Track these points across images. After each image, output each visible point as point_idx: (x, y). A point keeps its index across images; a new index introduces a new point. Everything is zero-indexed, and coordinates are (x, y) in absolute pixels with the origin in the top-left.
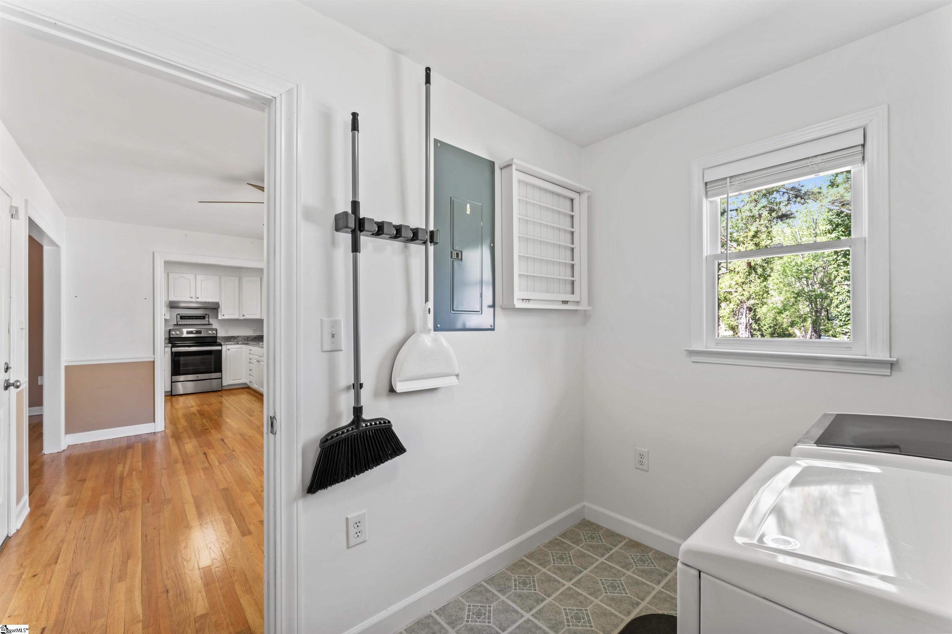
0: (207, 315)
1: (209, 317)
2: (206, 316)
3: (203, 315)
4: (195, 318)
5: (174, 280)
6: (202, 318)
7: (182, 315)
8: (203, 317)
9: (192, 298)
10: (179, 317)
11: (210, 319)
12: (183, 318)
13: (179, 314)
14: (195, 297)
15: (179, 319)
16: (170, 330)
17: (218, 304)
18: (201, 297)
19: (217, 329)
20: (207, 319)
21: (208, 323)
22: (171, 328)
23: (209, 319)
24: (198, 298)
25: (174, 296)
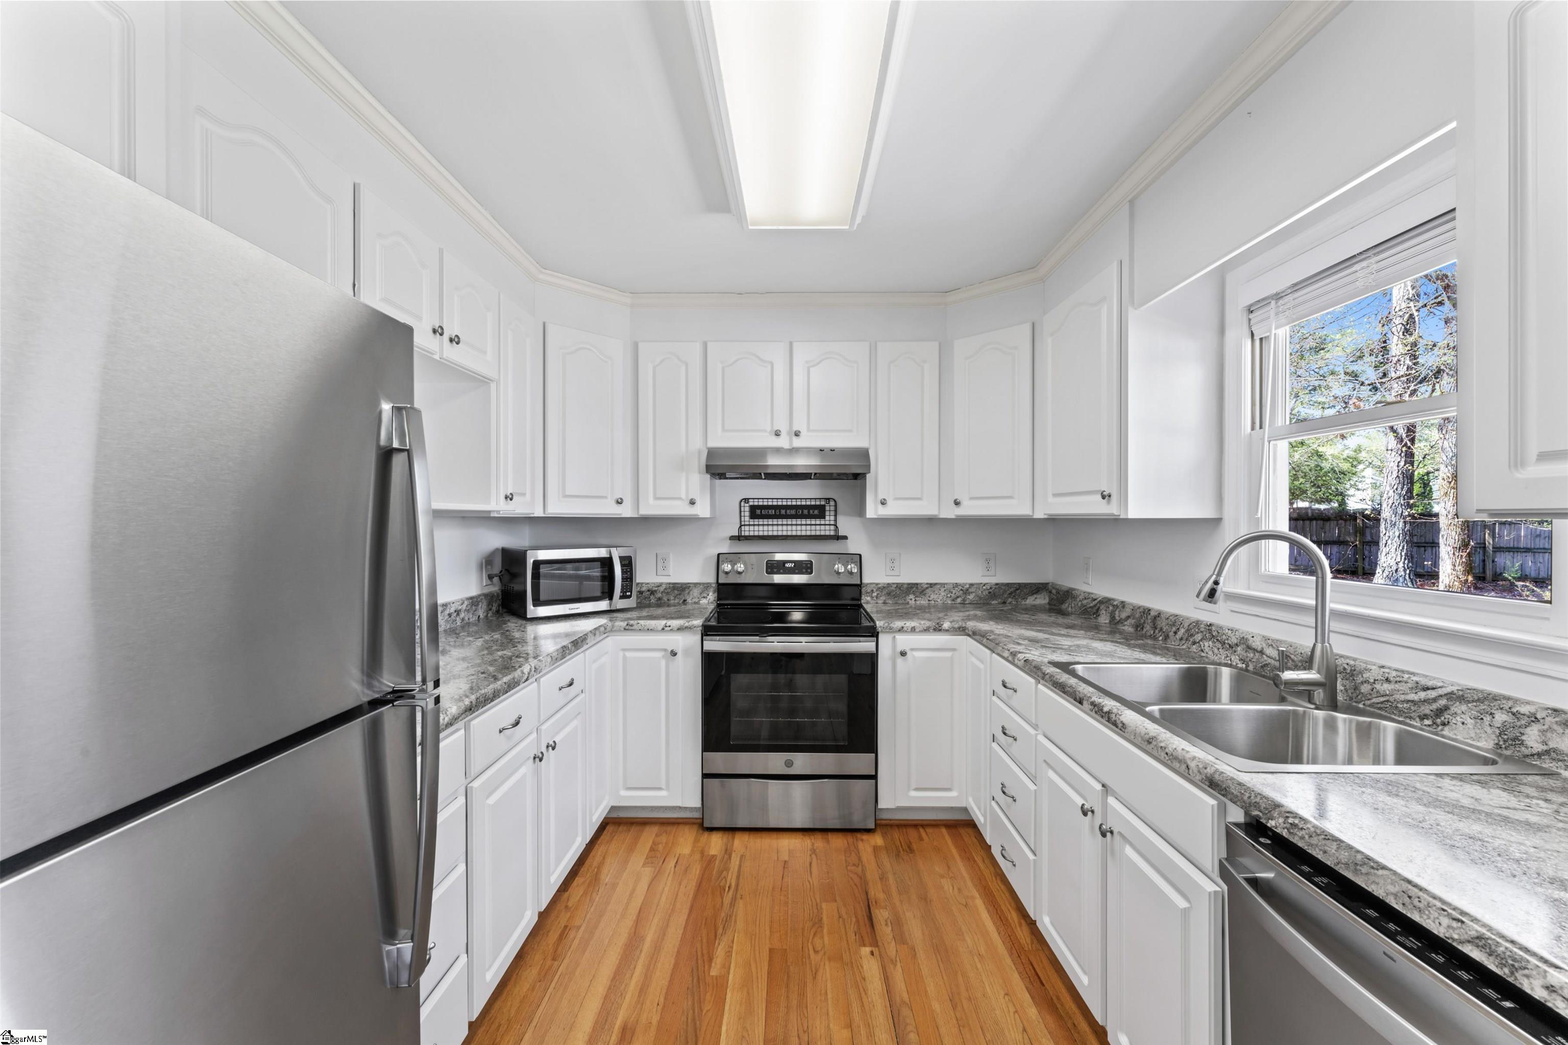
0: (832, 503)
1: (836, 511)
2: (827, 508)
3: (818, 503)
4: (793, 512)
5: (723, 369)
6: (816, 512)
7: (756, 504)
8: (816, 511)
9: (777, 434)
10: (747, 509)
11: (839, 518)
12: (758, 512)
13: (746, 500)
14: (789, 433)
15: (747, 519)
16: (719, 555)
17: (864, 454)
18: (809, 430)
19: (860, 555)
20: (830, 518)
21: (832, 533)
22: (725, 548)
23: (836, 516)
24: (797, 434)
25: (724, 430)
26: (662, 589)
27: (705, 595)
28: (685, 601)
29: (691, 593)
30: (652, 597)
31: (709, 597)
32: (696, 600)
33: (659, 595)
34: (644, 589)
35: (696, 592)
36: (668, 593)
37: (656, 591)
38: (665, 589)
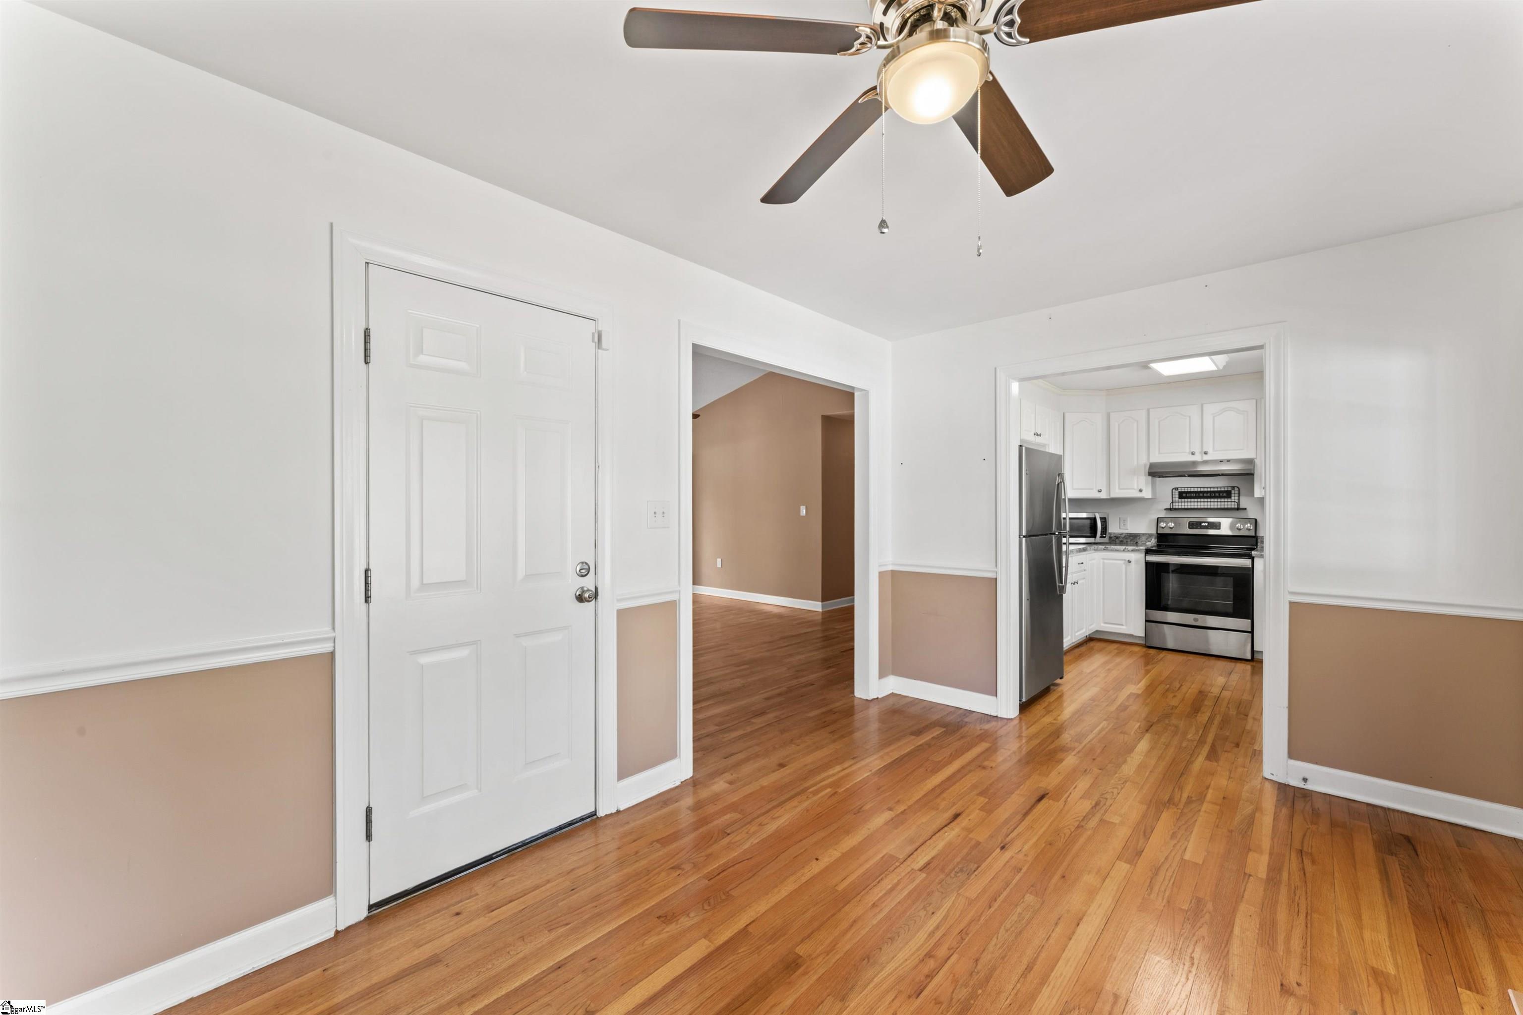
0: (1236, 489)
1: (1239, 494)
2: (1233, 492)
3: (1226, 489)
4: (1208, 495)
5: (1159, 422)
6: (1225, 494)
7: (1183, 490)
8: (1227, 494)
9: (1193, 454)
10: (1177, 493)
11: (1241, 498)
12: (1184, 495)
13: (1176, 489)
14: (1201, 453)
15: (1177, 499)
16: (1158, 518)
17: (1251, 462)
18: (1214, 450)
19: (1256, 520)
20: (1234, 498)
21: (1236, 507)
22: (1162, 514)
23: (1239, 496)
24: (1206, 453)
25: (1159, 453)
26: (1123, 536)
27: (1150, 540)
28: (1137, 543)
29: (1141, 539)
30: (1117, 540)
31: (1152, 541)
32: (1144, 543)
33: (1122, 539)
34: (1112, 536)
35: (1144, 538)
36: (1126, 538)
37: (1119, 537)
38: (1125, 536)
